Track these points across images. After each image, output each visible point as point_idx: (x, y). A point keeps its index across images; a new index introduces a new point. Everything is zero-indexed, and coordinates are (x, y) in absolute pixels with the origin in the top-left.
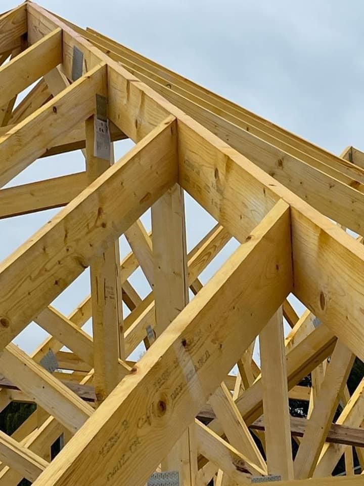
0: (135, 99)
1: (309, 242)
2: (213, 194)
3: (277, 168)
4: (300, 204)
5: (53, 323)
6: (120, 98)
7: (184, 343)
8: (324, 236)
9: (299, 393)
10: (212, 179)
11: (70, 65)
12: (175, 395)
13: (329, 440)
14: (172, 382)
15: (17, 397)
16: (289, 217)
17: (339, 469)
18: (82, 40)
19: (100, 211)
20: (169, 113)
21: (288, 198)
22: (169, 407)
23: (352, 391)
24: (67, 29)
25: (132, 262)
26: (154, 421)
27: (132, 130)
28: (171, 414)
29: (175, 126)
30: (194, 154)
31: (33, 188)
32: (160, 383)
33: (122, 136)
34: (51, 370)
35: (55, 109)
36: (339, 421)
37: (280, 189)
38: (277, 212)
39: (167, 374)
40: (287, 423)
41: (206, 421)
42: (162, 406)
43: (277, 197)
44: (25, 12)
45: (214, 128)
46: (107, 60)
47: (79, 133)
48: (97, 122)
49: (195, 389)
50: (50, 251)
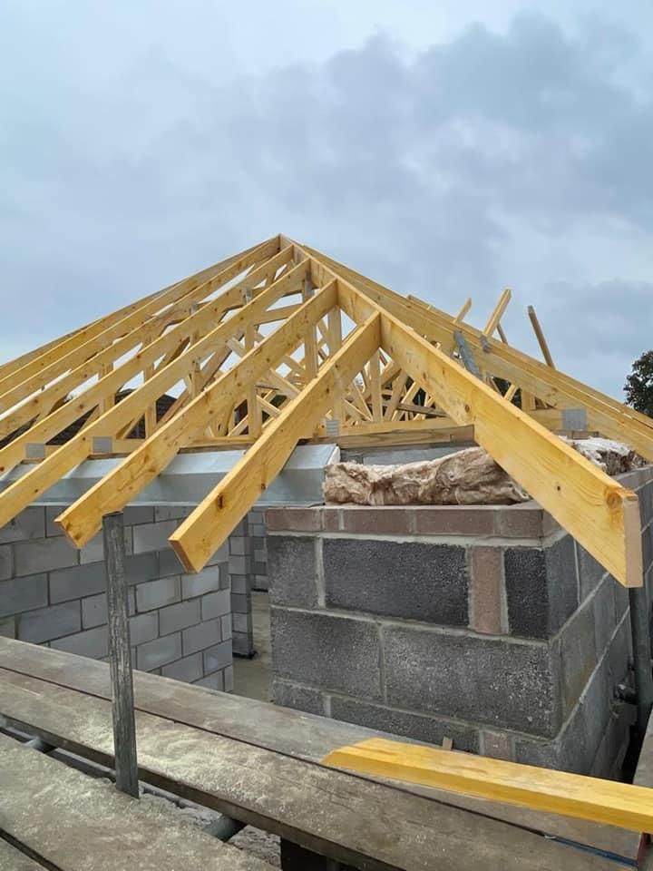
0: (321, 272)
1: (387, 327)
2: (351, 309)
3: (378, 299)
4: (384, 312)
5: (291, 363)
6: (315, 272)
7: (337, 366)
8: (393, 324)
9: (387, 392)
10: (350, 303)
11: (296, 259)
12: (333, 386)
13: (397, 409)
14: (332, 381)
15: (279, 393)
16: (379, 317)
17: (403, 419)
18: (302, 250)
19: (306, 317)
20: (333, 277)
21: (380, 309)
22: (330, 391)
23: (408, 389)
24: (295, 246)
25: (322, 342)
26: (325, 396)
27: (320, 285)
28: (332, 393)
29: (336, 282)
30: (343, 293)
31: (281, 310)
32: (327, 381)
33: (316, 288)
34: (292, 383)
35: (289, 276)
36: (402, 402)
37: (376, 306)
38: (375, 315)
39: (330, 377)
40: (381, 402)
41: (351, 402)
42: (328, 391)
43: (375, 309)
44: (279, 238)
45: (353, 284)
46: (310, 256)
47: (299, 287)
48: (306, 282)
49: (341, 384)
50: (286, 331)
